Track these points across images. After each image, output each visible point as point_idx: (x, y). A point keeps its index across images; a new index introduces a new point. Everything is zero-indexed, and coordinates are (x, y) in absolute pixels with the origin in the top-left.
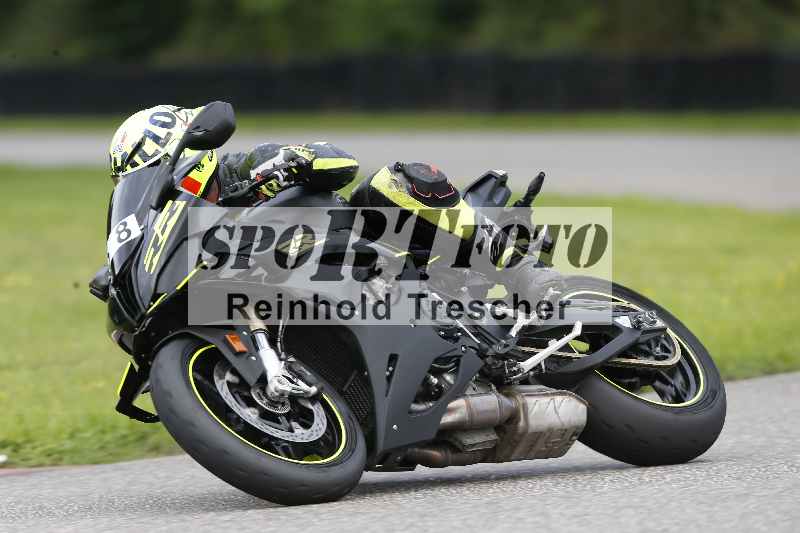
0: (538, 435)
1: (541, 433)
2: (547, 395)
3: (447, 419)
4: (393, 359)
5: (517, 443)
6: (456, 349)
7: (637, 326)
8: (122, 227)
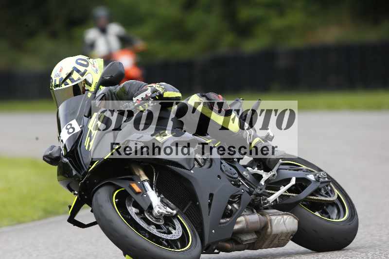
0: (276, 235)
1: (277, 234)
2: (279, 215)
3: (236, 227)
4: (211, 195)
5: (266, 239)
6: (239, 191)
7: (318, 180)
8: (69, 127)
